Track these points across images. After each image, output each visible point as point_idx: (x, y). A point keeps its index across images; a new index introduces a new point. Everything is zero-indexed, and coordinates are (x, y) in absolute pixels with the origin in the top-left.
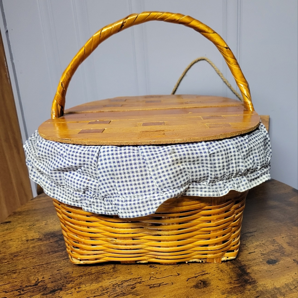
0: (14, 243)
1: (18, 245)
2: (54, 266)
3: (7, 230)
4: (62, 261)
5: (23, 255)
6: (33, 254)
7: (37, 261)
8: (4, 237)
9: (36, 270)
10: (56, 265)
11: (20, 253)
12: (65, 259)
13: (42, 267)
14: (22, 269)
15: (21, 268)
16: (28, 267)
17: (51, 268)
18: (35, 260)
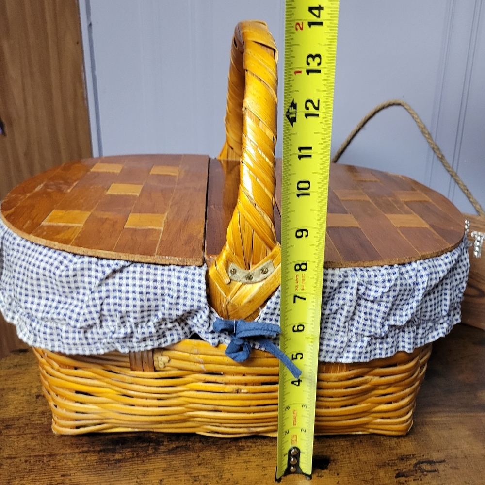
0: (17, 397)
1: (20, 403)
2: (60, 464)
3: (16, 366)
4: (77, 455)
5: (20, 428)
6: (36, 429)
7: (37, 447)
8: (6, 380)
9: (28, 467)
10: (63, 463)
11: (16, 422)
12: (83, 452)
13: (39, 461)
14: (8, 458)
15: (5, 456)
16: (17, 456)
17: (54, 467)
18: (34, 443)
